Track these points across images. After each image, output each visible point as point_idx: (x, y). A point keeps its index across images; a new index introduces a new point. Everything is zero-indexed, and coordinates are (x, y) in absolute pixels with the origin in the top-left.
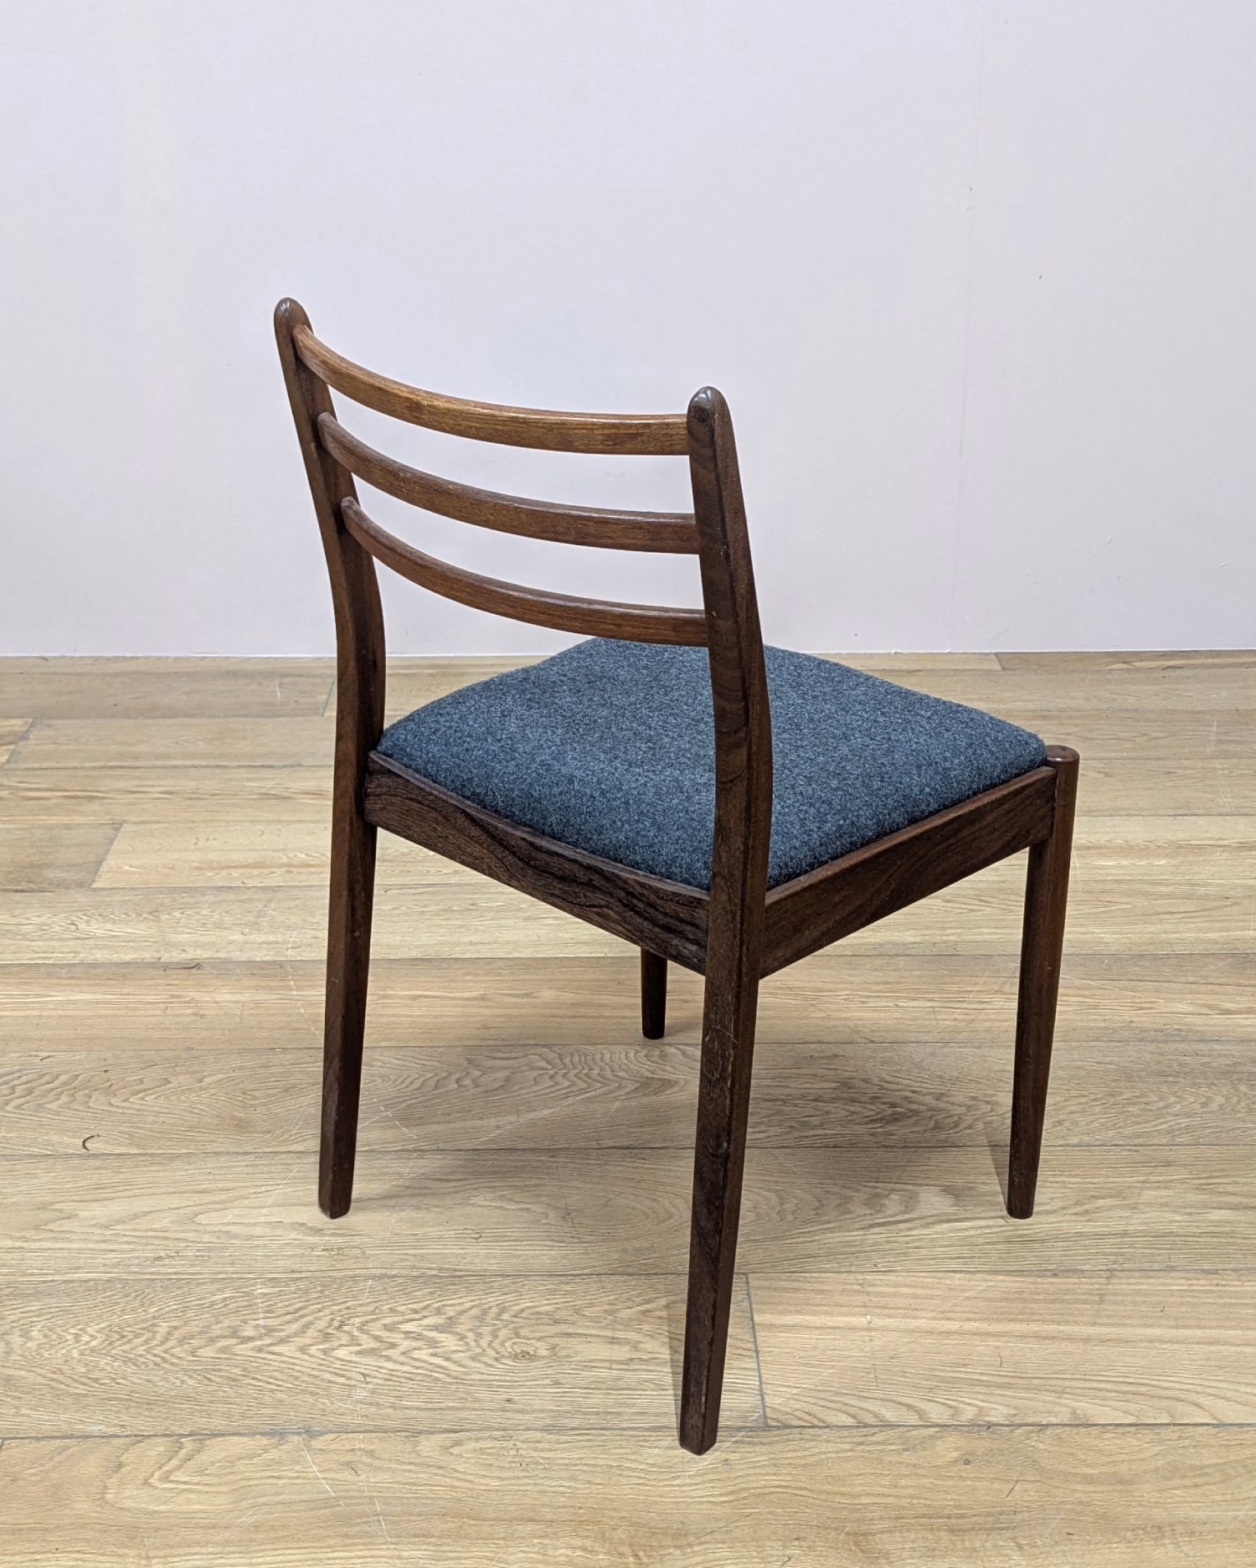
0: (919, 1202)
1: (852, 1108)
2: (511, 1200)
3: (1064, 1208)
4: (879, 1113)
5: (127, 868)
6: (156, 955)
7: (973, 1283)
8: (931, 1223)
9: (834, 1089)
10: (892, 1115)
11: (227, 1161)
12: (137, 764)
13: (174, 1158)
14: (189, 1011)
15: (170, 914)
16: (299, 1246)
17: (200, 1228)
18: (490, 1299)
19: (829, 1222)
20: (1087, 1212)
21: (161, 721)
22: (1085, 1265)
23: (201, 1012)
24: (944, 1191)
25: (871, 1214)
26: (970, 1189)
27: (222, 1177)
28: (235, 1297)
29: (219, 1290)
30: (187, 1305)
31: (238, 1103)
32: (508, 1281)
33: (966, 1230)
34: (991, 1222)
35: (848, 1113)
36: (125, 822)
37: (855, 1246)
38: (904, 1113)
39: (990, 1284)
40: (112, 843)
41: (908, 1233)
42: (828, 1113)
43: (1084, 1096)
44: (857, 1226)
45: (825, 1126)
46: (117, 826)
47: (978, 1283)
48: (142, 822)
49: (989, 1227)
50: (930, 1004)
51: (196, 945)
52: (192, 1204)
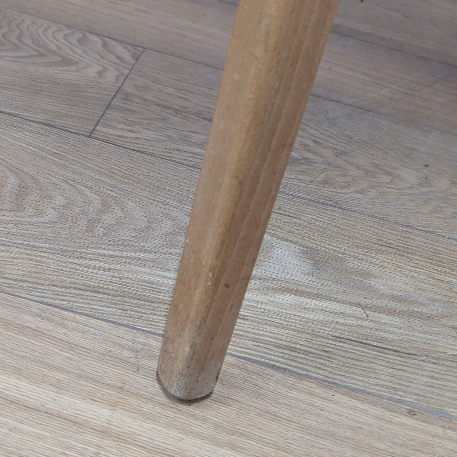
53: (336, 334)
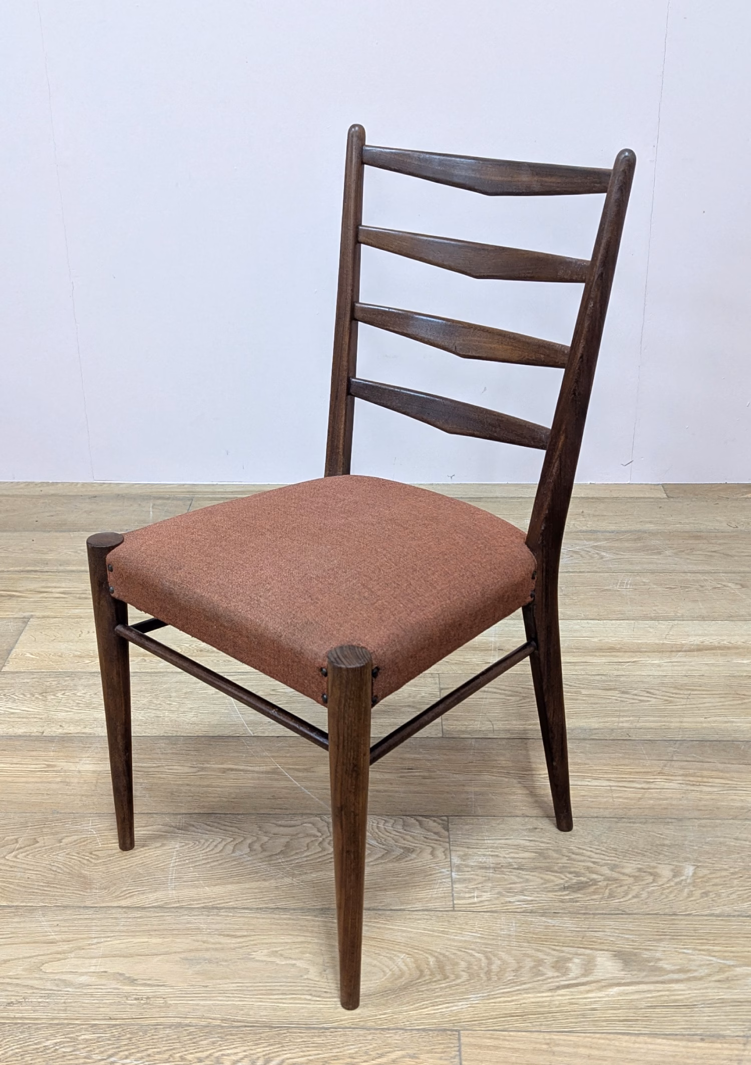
0: (595, 965)
1: (547, 877)
2: (281, 955)
3: (710, 975)
4: (567, 882)
5: (28, 655)
6: (41, 730)
7: (637, 1045)
8: (605, 986)
9: (534, 859)
10: (577, 883)
11: (71, 915)
12: (46, 569)
13: (32, 909)
14: (58, 779)
15: (54, 695)
16: (118, 995)
17: (45, 976)
18: (259, 1050)
19: (525, 983)
20: (727, 980)
21: (66, 534)
22: (725, 1030)
23: (68, 780)
24: (615, 956)
25: (558, 977)
26: (635, 955)
27: (66, 929)
28: (64, 1042)
29: (52, 1035)
30: (25, 1049)
31: (85, 862)
32: (274, 1032)
33: (632, 993)
34: (651, 987)
35: (542, 881)
36: (32, 616)
37: (544, 1007)
38: (587, 882)
39: (651, 1047)
40: (20, 634)
41: (586, 996)
42: (527, 881)
43: (726, 870)
44: (545, 987)
45: (526, 893)
46: (25, 620)
47: (641, 1046)
48: (44, 617)
49: (649, 991)
50: (607, 783)
51: (71, 722)
52: (41, 953)
53: (649, 1005)
